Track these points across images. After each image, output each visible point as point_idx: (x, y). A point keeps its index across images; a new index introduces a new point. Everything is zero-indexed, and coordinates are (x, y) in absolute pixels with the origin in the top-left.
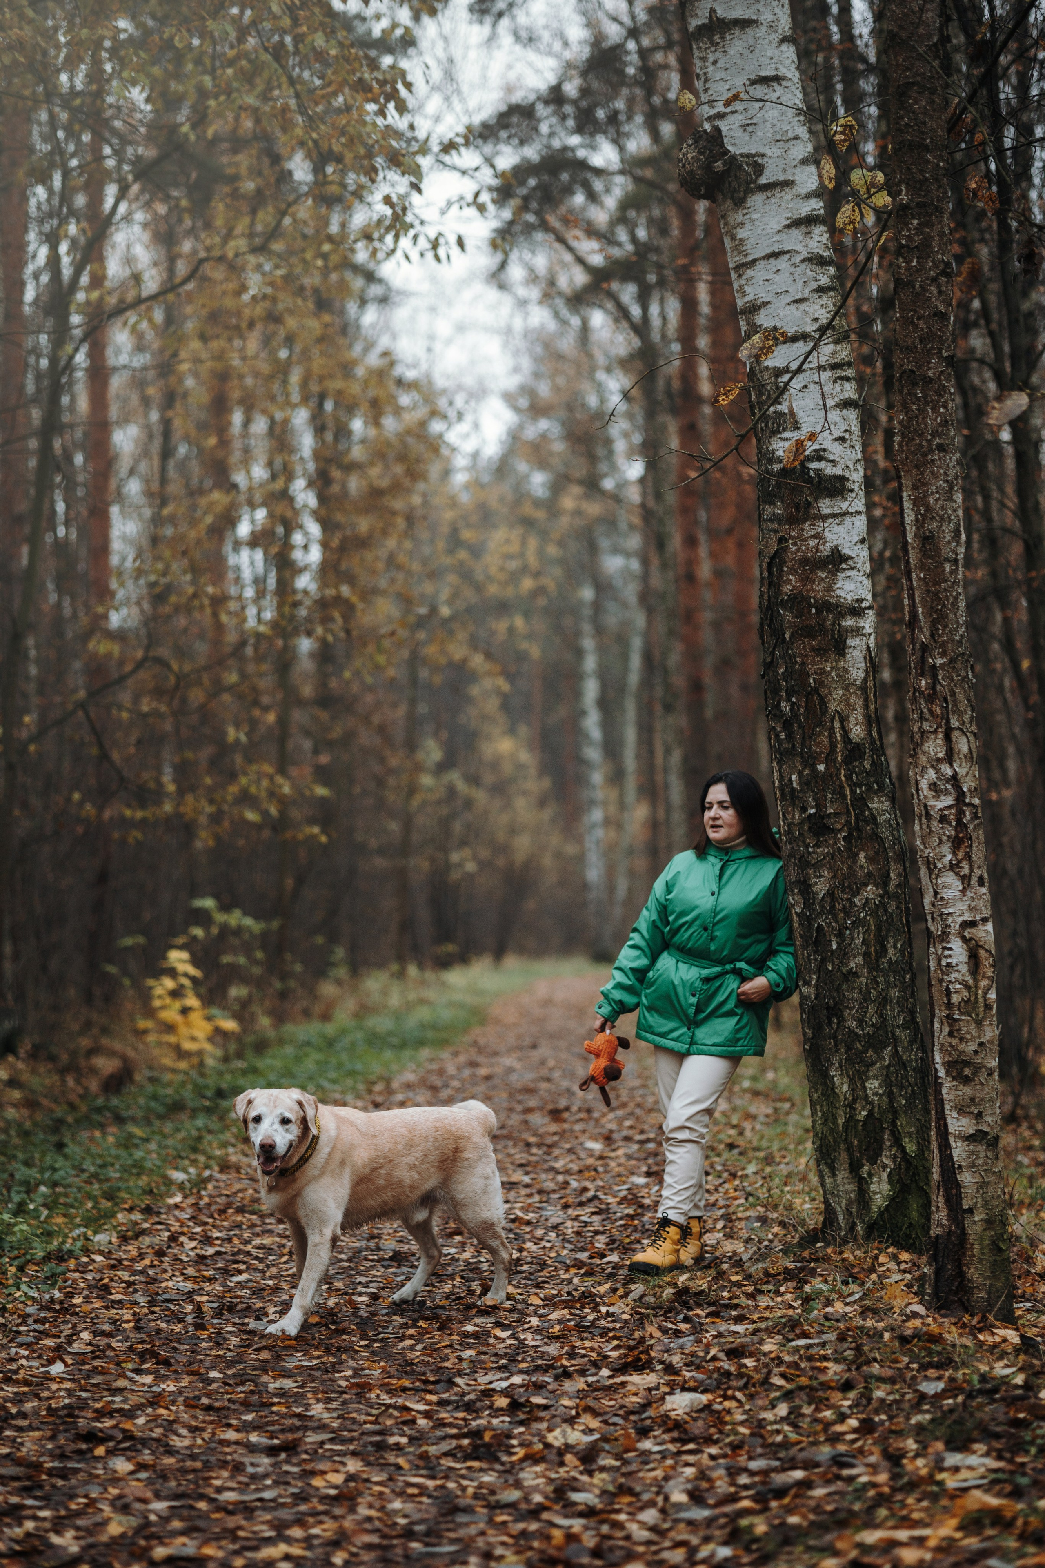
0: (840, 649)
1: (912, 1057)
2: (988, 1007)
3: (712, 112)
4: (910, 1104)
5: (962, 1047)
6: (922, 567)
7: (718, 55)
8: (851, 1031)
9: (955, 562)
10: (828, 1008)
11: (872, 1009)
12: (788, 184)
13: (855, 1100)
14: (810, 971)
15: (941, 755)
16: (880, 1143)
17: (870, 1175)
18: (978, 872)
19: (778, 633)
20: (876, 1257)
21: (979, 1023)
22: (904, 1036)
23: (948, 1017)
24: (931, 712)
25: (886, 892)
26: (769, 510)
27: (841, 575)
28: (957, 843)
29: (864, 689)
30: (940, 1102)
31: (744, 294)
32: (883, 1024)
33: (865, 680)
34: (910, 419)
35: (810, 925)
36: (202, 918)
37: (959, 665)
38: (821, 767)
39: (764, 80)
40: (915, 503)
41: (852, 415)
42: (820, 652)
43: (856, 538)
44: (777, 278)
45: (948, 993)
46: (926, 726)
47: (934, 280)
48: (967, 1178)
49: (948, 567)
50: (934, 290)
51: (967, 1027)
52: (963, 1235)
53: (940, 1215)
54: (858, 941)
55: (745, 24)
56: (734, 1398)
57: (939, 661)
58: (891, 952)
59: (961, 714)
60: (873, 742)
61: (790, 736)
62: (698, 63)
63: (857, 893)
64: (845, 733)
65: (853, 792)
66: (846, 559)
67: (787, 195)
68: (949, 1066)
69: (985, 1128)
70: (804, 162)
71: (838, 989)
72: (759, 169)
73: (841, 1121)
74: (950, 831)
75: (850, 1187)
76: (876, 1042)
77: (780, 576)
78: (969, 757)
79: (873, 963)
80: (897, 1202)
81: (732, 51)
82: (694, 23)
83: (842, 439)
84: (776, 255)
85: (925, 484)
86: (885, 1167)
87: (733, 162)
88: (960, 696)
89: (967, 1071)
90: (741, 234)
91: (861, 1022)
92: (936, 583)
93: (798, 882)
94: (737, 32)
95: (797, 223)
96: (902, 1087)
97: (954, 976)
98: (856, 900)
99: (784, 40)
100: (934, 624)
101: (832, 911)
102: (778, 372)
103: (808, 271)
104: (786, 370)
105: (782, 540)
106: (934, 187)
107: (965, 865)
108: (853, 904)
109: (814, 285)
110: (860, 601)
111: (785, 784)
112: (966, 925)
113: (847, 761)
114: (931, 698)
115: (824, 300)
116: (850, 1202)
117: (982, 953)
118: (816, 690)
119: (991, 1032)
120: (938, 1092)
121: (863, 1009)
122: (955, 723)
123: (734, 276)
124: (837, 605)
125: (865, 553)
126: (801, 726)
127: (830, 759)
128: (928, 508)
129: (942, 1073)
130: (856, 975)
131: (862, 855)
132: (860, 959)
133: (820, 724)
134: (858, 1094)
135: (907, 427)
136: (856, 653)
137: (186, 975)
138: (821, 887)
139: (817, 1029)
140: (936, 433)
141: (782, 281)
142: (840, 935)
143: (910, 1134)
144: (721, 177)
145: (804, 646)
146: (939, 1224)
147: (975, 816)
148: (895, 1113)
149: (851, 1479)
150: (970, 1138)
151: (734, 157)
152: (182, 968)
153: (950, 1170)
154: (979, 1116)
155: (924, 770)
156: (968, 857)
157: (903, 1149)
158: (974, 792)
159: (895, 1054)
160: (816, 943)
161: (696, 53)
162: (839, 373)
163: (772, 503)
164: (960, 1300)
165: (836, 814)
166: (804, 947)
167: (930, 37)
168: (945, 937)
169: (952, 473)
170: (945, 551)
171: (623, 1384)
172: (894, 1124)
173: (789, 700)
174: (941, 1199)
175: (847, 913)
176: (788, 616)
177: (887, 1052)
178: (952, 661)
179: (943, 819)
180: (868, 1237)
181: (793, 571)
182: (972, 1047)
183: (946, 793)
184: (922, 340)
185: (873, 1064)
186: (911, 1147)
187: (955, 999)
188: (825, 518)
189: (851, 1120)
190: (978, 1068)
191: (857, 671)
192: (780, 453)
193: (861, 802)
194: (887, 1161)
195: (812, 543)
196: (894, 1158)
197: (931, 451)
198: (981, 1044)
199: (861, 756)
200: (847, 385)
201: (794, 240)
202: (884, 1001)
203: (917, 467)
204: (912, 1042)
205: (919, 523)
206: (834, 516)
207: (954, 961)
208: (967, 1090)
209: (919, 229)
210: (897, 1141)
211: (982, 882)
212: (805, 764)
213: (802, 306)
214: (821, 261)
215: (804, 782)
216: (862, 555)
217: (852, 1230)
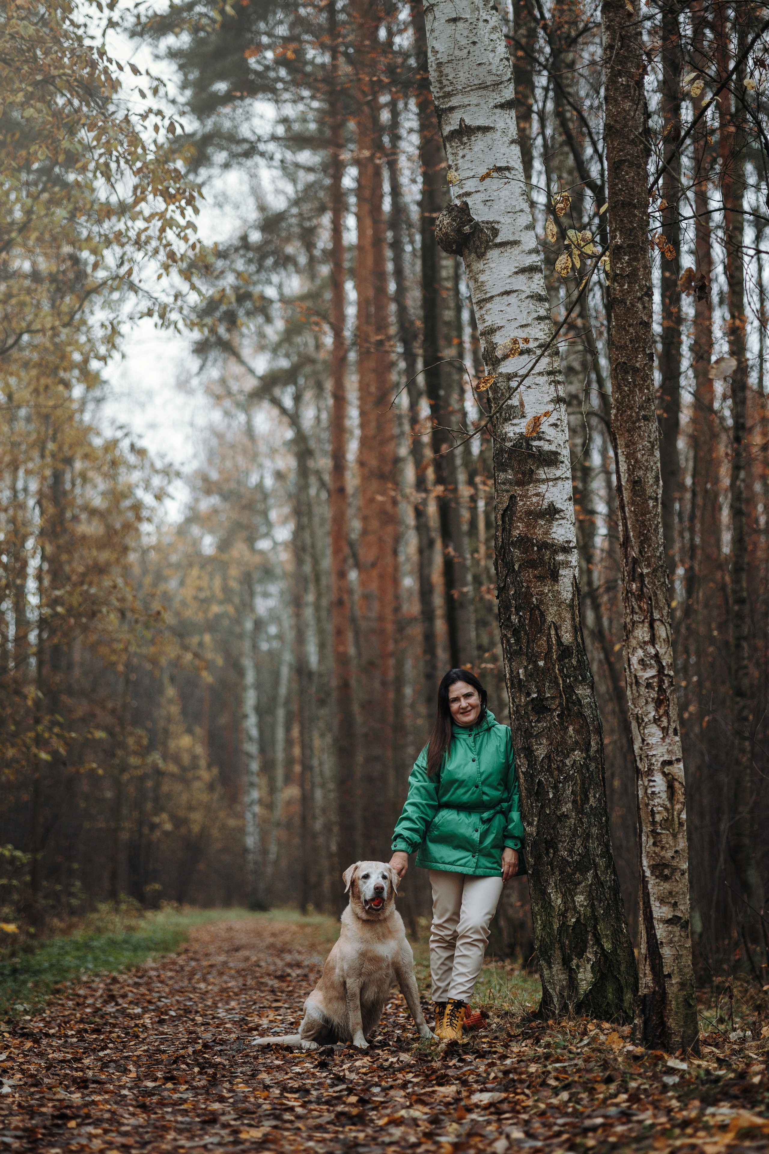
0: (555, 577)
1: (607, 878)
2: (681, 824)
3: (461, 192)
4: (607, 914)
5: (663, 853)
6: (633, 503)
7: (466, 151)
8: (563, 859)
9: (656, 499)
10: (547, 842)
11: (579, 842)
12: (516, 243)
13: (566, 911)
14: (533, 815)
15: (647, 639)
16: (585, 942)
17: (578, 966)
18: (673, 725)
19: (509, 566)
21: (675, 836)
22: (601, 862)
23: (653, 831)
24: (640, 607)
25: (588, 756)
26: (502, 476)
27: (555, 523)
28: (658, 703)
29: (571, 606)
30: (647, 895)
31: (484, 321)
32: (587, 854)
33: (572, 600)
34: (623, 397)
35: (533, 781)
37: (659, 574)
38: (541, 663)
39: (499, 169)
40: (628, 457)
41: (562, 407)
42: (541, 578)
43: (566, 497)
44: (508, 309)
45: (653, 814)
46: (636, 618)
47: (640, 299)
48: (666, 952)
49: (651, 503)
50: (640, 306)
51: (666, 838)
52: (664, 994)
53: (647, 979)
54: (569, 792)
55: (485, 129)
56: (523, 1093)
57: (645, 571)
58: (592, 800)
59: (661, 610)
61: (518, 641)
62: (451, 157)
63: (567, 756)
64: (559, 638)
65: (564, 681)
66: (558, 511)
67: (516, 250)
68: (653, 868)
69: (679, 914)
70: (526, 228)
71: (554, 828)
72: (495, 232)
73: (556, 927)
74: (654, 695)
75: (562, 977)
76: (582, 867)
77: (511, 524)
78: (667, 640)
79: (579, 808)
80: (598, 987)
81: (476, 149)
82: (447, 129)
83: (555, 425)
84: (508, 293)
85: (634, 444)
86: (589, 960)
87: (477, 227)
88: (661, 597)
89: (666, 872)
90: (482, 278)
91: (571, 852)
92: (643, 515)
93: (524, 749)
94: (480, 135)
95: (523, 271)
96: (600, 901)
97: (657, 801)
98: (567, 761)
99: (513, 142)
100: (642, 543)
101: (549, 770)
102: (509, 377)
103: (531, 305)
104: (516, 375)
105: (512, 498)
106: (639, 234)
107: (664, 719)
108: (565, 765)
109: (535, 315)
110: (569, 542)
111: (514, 676)
112: (665, 763)
113: (560, 658)
114: (640, 597)
115: (542, 326)
116: (563, 988)
117: (677, 784)
118: (537, 607)
119: (682, 844)
120: (645, 888)
121: (572, 842)
122: (657, 616)
123: (476, 308)
124: (553, 545)
125: (572, 508)
126: (526, 633)
127: (547, 657)
128: (637, 461)
129: (648, 873)
130: (567, 817)
131: (571, 728)
132: (569, 805)
133: (540, 631)
134: (569, 906)
135: (621, 403)
136: (566, 580)
138: (541, 752)
139: (538, 858)
140: (641, 408)
141: (512, 312)
142: (555, 787)
143: (607, 936)
144: (468, 237)
145: (529, 574)
146: (647, 987)
147: (671, 684)
148: (596, 919)
149: (640, 1122)
150: (669, 922)
151: (477, 223)
153: (654, 945)
154: (675, 905)
155: (634, 649)
156: (667, 713)
157: (602, 947)
158: (670, 666)
159: (596, 876)
160: (537, 793)
161: (450, 150)
162: (553, 378)
163: (505, 471)
164: (662, 1043)
165: (552, 698)
166: (528, 798)
168: (650, 772)
169: (653, 436)
170: (649, 491)
171: (434, 1092)
172: (595, 928)
173: (517, 614)
174: (648, 968)
175: (560, 770)
176: (517, 553)
177: (590, 874)
178: (655, 571)
179: (649, 686)
180: (578, 1012)
181: (520, 519)
182: (670, 854)
183: (651, 666)
184: (631, 341)
185: (580, 883)
186: (607, 946)
187: (658, 818)
188: (543, 481)
189: (564, 925)
190: (674, 869)
191: (566, 592)
192: (511, 435)
193: (570, 689)
194: (590, 956)
195: (534, 499)
196: (596, 953)
197: (638, 420)
198: (676, 852)
199: (570, 656)
200: (558, 387)
201: (521, 283)
202: (588, 836)
203: (628, 431)
204: (607, 867)
205: (630, 472)
206: (550, 480)
207: (657, 790)
208: (667, 886)
209: (629, 263)
210: (598, 941)
211: (675, 733)
212: (530, 661)
213: (527, 330)
214: (540, 299)
215: (529, 675)
216: (569, 509)
217: (565, 1007)
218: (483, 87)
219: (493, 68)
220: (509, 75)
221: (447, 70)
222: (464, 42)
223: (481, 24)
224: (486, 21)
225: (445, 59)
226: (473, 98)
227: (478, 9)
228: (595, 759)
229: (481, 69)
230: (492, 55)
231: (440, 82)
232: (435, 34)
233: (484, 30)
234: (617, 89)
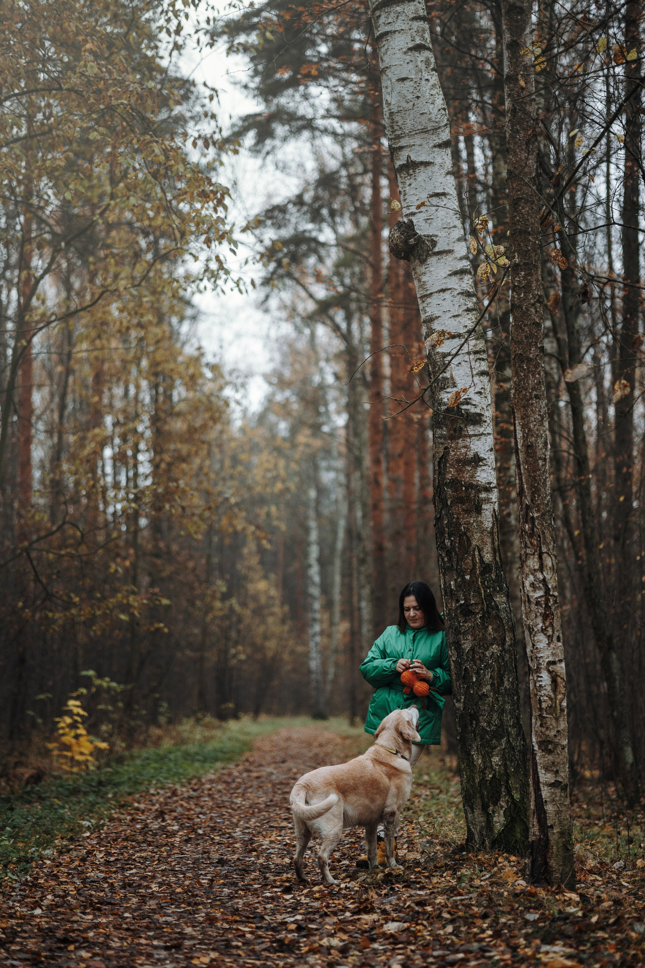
0: (479, 510)
1: (518, 744)
2: (562, 710)
3: (408, 212)
4: (516, 771)
5: (547, 733)
6: (527, 462)
7: (412, 181)
8: (483, 729)
9: (545, 460)
10: (471, 715)
11: (495, 716)
12: (450, 252)
13: (485, 768)
14: (460, 694)
15: (537, 567)
16: (499, 793)
17: (494, 812)
18: (557, 634)
19: (443, 501)
20: (497, 859)
21: (557, 719)
22: (513, 731)
23: (540, 716)
24: (531, 543)
25: (504, 649)
26: (439, 432)
27: (479, 469)
28: (545, 617)
29: (492, 533)
30: (535, 764)
31: (425, 312)
32: (501, 725)
33: (492, 528)
34: (520, 381)
35: (461, 668)
36: (87, 682)
37: (547, 517)
38: (468, 577)
39: (437, 195)
40: (523, 427)
41: (485, 379)
42: (468, 512)
43: (488, 448)
44: (444, 303)
45: (540, 702)
46: (529, 551)
47: (533, 305)
48: (550, 808)
49: (541, 463)
50: (533, 310)
51: (550, 721)
52: (547, 840)
53: (535, 829)
54: (488, 677)
55: (427, 164)
56: (422, 924)
57: (536, 515)
58: (506, 684)
59: (547, 545)
60: (497, 563)
61: (450, 560)
62: (400, 185)
63: (487, 649)
64: (481, 558)
65: (485, 591)
66: (481, 460)
67: (450, 258)
68: (540, 744)
69: (560, 779)
70: (459, 240)
71: (476, 704)
72: (434, 243)
73: (477, 781)
74: (541, 610)
75: (481, 819)
76: (498, 734)
77: (445, 469)
78: (552, 569)
79: (496, 689)
80: (509, 828)
81: (419, 179)
82: (398, 163)
83: (480, 393)
84: (443, 290)
85: (528, 417)
86: (502, 807)
87: (420, 240)
88: (548, 535)
89: (550, 747)
90: (424, 279)
91: (489, 723)
92: (534, 471)
93: (454, 643)
94: (422, 168)
95: (455, 273)
96: (512, 761)
97: (543, 692)
98: (487, 653)
99: (448, 173)
100: (533, 493)
101: (473, 660)
102: (445, 355)
103: (461, 299)
104: (449, 354)
105: (446, 449)
106: (533, 255)
107: (550, 630)
108: (485, 655)
109: (465, 307)
110: (490, 483)
111: (447, 587)
112: (550, 663)
113: (482, 574)
114: (532, 535)
115: (470, 316)
116: (482, 828)
117: (559, 679)
118: (465, 534)
119: (563, 725)
120: (534, 759)
121: (491, 716)
122: (544, 549)
123: (420, 301)
124: (477, 486)
125: (492, 457)
126: (456, 554)
127: (472, 572)
128: (530, 430)
129: (536, 748)
130: (486, 696)
131: (490, 628)
132: (489, 687)
133: (467, 552)
134: (487, 764)
135: (518, 385)
136: (487, 513)
137: (78, 715)
138: (467, 645)
139: (464, 727)
140: (534, 389)
141: (446, 305)
142: (478, 673)
143: (516, 788)
144: (413, 247)
145: (458, 508)
146: (534, 835)
147: (555, 602)
148: (508, 776)
149: (491, 958)
150: (552, 785)
151: (420, 237)
152: (76, 710)
153: (540, 803)
154: (557, 772)
155: (527, 575)
156: (551, 625)
157: (512, 797)
158: (555, 588)
159: (508, 742)
160: (464, 677)
161: (399, 179)
162: (479, 356)
163: (441, 428)
164: (545, 879)
165: (476, 604)
166: (457, 680)
167: (531, 173)
168: (538, 670)
169: (543, 411)
170: (539, 453)
171: (359, 919)
172: (507, 782)
173: (450, 539)
174: (535, 820)
175: (482, 660)
176: (449, 491)
177: (504, 740)
178: (543, 515)
179: (538, 603)
180: (492, 848)
181: (452, 466)
182: (553, 733)
183: (540, 589)
184: (526, 337)
185: (496, 747)
186: (517, 796)
187: (544, 705)
188: (470, 436)
189: (483, 779)
190: (556, 745)
191: (488, 523)
192: (445, 400)
193: (489, 597)
194: (503, 804)
195: (463, 450)
196: (507, 802)
197: (531, 398)
198: (558, 731)
199: (490, 571)
200: (483, 363)
201: (454, 283)
202: (502, 711)
203: (524, 407)
204: (517, 735)
205: (525, 438)
206: (475, 435)
207: (543, 684)
208: (550, 757)
209: (525, 277)
210: (509, 792)
211: (558, 639)
212: (459, 575)
213: (458, 319)
214: (468, 294)
215: (457, 586)
216: (491, 458)
217: (484, 844)
218: (425, 131)
219: (433, 116)
220: (445, 122)
221: (397, 118)
222: (410, 96)
223: (423, 82)
224: (427, 80)
225: (395, 110)
226: (417, 140)
227: (421, 71)
228: (509, 651)
229: (423, 117)
230: (431, 106)
231: (392, 127)
232: (389, 90)
233: (426, 88)
234: (516, 143)
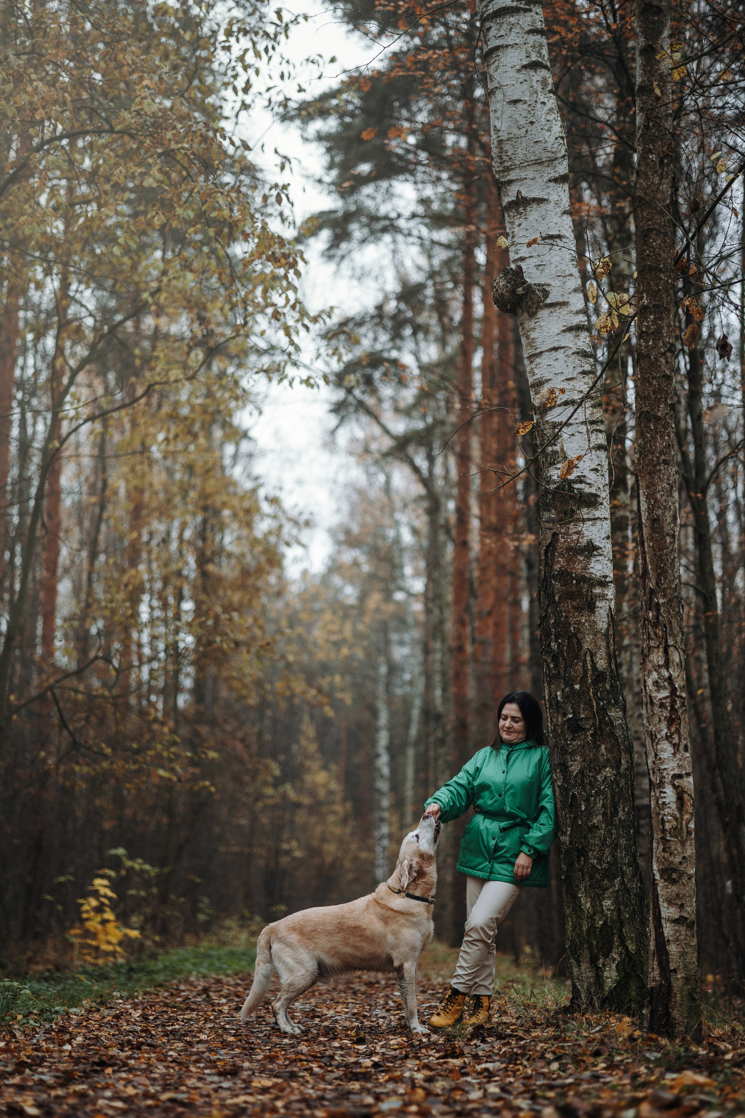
0: (592, 608)
1: (634, 885)
2: (689, 833)
3: (517, 257)
4: (632, 918)
5: (671, 859)
6: (651, 539)
7: (522, 220)
8: (593, 866)
9: (673, 536)
10: (578, 850)
11: (607, 852)
12: (565, 304)
13: (595, 914)
14: (566, 825)
15: (661, 663)
16: (611, 943)
17: (604, 965)
18: (684, 742)
19: (550, 597)
21: (683, 843)
22: (629, 871)
23: (663, 839)
24: (655, 634)
25: (619, 773)
26: (546, 515)
27: (593, 559)
28: (671, 721)
29: (606, 635)
30: (656, 896)
31: (534, 374)
32: (614, 862)
33: (608, 630)
34: (646, 443)
35: (567, 794)
36: (116, 863)
37: (674, 604)
38: (577, 687)
39: (551, 237)
40: (648, 497)
41: (603, 454)
42: (578, 609)
43: (604, 535)
44: (556, 364)
45: (663, 822)
46: (652, 643)
47: (663, 354)
48: (673, 949)
49: (668, 540)
50: (663, 360)
51: (675, 845)
52: (670, 987)
53: (654, 974)
54: (599, 805)
55: (540, 201)
56: (521, 1064)
57: (661, 601)
58: (621, 814)
59: (675, 637)
60: (612, 671)
61: (556, 666)
62: (508, 226)
63: (599, 772)
64: (594, 664)
65: (597, 704)
66: (597, 548)
67: (564, 311)
68: (663, 872)
69: (685, 915)
70: (575, 290)
71: (585, 837)
72: (546, 294)
73: (584, 928)
74: (666, 714)
75: (589, 974)
76: (609, 874)
77: (552, 559)
78: (679, 665)
79: (609, 820)
80: (622, 984)
81: (531, 218)
82: (506, 200)
83: (596, 470)
84: (555, 349)
85: (654, 485)
86: (614, 960)
87: (529, 289)
88: (674, 625)
89: (674, 876)
90: (533, 335)
91: (600, 860)
92: (660, 550)
93: (560, 764)
94: (534, 206)
95: (570, 329)
96: (626, 906)
97: (667, 811)
98: (599, 777)
99: (565, 213)
100: (659, 576)
101: (582, 784)
102: (554, 425)
103: (577, 360)
105: (555, 535)
106: (664, 295)
107: (676, 737)
108: (596, 780)
109: (580, 370)
110: (606, 577)
111: (553, 698)
112: (675, 777)
113: (595, 683)
114: (656, 624)
115: (586, 379)
116: (590, 985)
117: (686, 796)
118: (575, 635)
119: (690, 850)
120: (655, 890)
121: (602, 851)
122: (671, 642)
123: (526, 362)
124: (590, 579)
125: (609, 546)
126: (564, 658)
127: (583, 681)
128: (656, 501)
129: (657, 877)
130: (596, 828)
131: (603, 747)
132: (600, 817)
133: (577, 657)
134: (597, 909)
135: (644, 448)
136: (602, 611)
137: (105, 896)
138: (575, 768)
139: (570, 865)
140: (662, 453)
141: (559, 366)
142: (587, 800)
143: (631, 938)
144: (521, 298)
145: (568, 605)
146: (654, 980)
147: (683, 705)
148: (621, 923)
150: (676, 921)
151: (530, 286)
152: (103, 891)
153: (661, 942)
154: (682, 906)
155: (650, 672)
156: (678, 731)
157: (626, 948)
158: (682, 688)
159: (623, 883)
160: (571, 806)
161: (507, 219)
162: (595, 427)
163: (548, 510)
164: (667, 1032)
165: (586, 719)
166: (563, 809)
167: (664, 200)
168: (661, 784)
169: (672, 479)
170: (667, 529)
171: (446, 1062)
172: (620, 931)
173: (556, 641)
174: (656, 962)
175: (592, 785)
176: (558, 585)
177: (616, 881)
178: (670, 601)
179: (662, 705)
180: (602, 1007)
181: (561, 555)
182: (678, 859)
183: (664, 688)
184: (655, 393)
185: (607, 889)
186: (632, 947)
187: (668, 826)
188: (584, 521)
189: (592, 927)
190: (682, 874)
191: (602, 623)
192: (555, 478)
193: (603, 711)
194: (615, 956)
195: (575, 537)
196: (621, 954)
197: (659, 464)
198: (683, 858)
199: (604, 680)
200: (600, 435)
201: (568, 340)
202: (616, 846)
203: (650, 474)
204: (634, 875)
205: (650, 511)
206: (589, 520)
207: (667, 801)
208: (674, 888)
209: (654, 322)
210: (623, 942)
211: (686, 749)
212: (567, 684)
213: (572, 383)
214: (585, 355)
215: (565, 696)
216: (607, 547)
217: (591, 1003)
218: (539, 162)
219: (549, 145)
220: (563, 152)
221: (507, 147)
222: (522, 122)
223: (539, 105)
224: (543, 103)
225: (505, 137)
226: (529, 173)
227: (536, 92)
228: (625, 776)
229: (537, 146)
230: (547, 134)
231: (500, 157)
232: (498, 114)
233: (541, 112)
234: (647, 165)
